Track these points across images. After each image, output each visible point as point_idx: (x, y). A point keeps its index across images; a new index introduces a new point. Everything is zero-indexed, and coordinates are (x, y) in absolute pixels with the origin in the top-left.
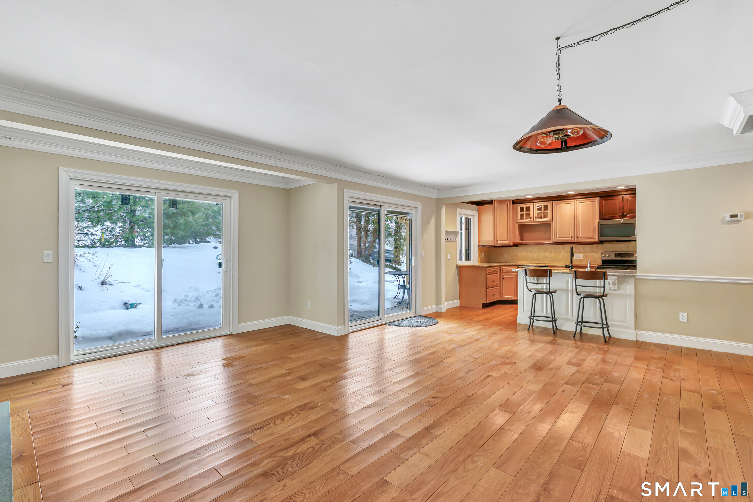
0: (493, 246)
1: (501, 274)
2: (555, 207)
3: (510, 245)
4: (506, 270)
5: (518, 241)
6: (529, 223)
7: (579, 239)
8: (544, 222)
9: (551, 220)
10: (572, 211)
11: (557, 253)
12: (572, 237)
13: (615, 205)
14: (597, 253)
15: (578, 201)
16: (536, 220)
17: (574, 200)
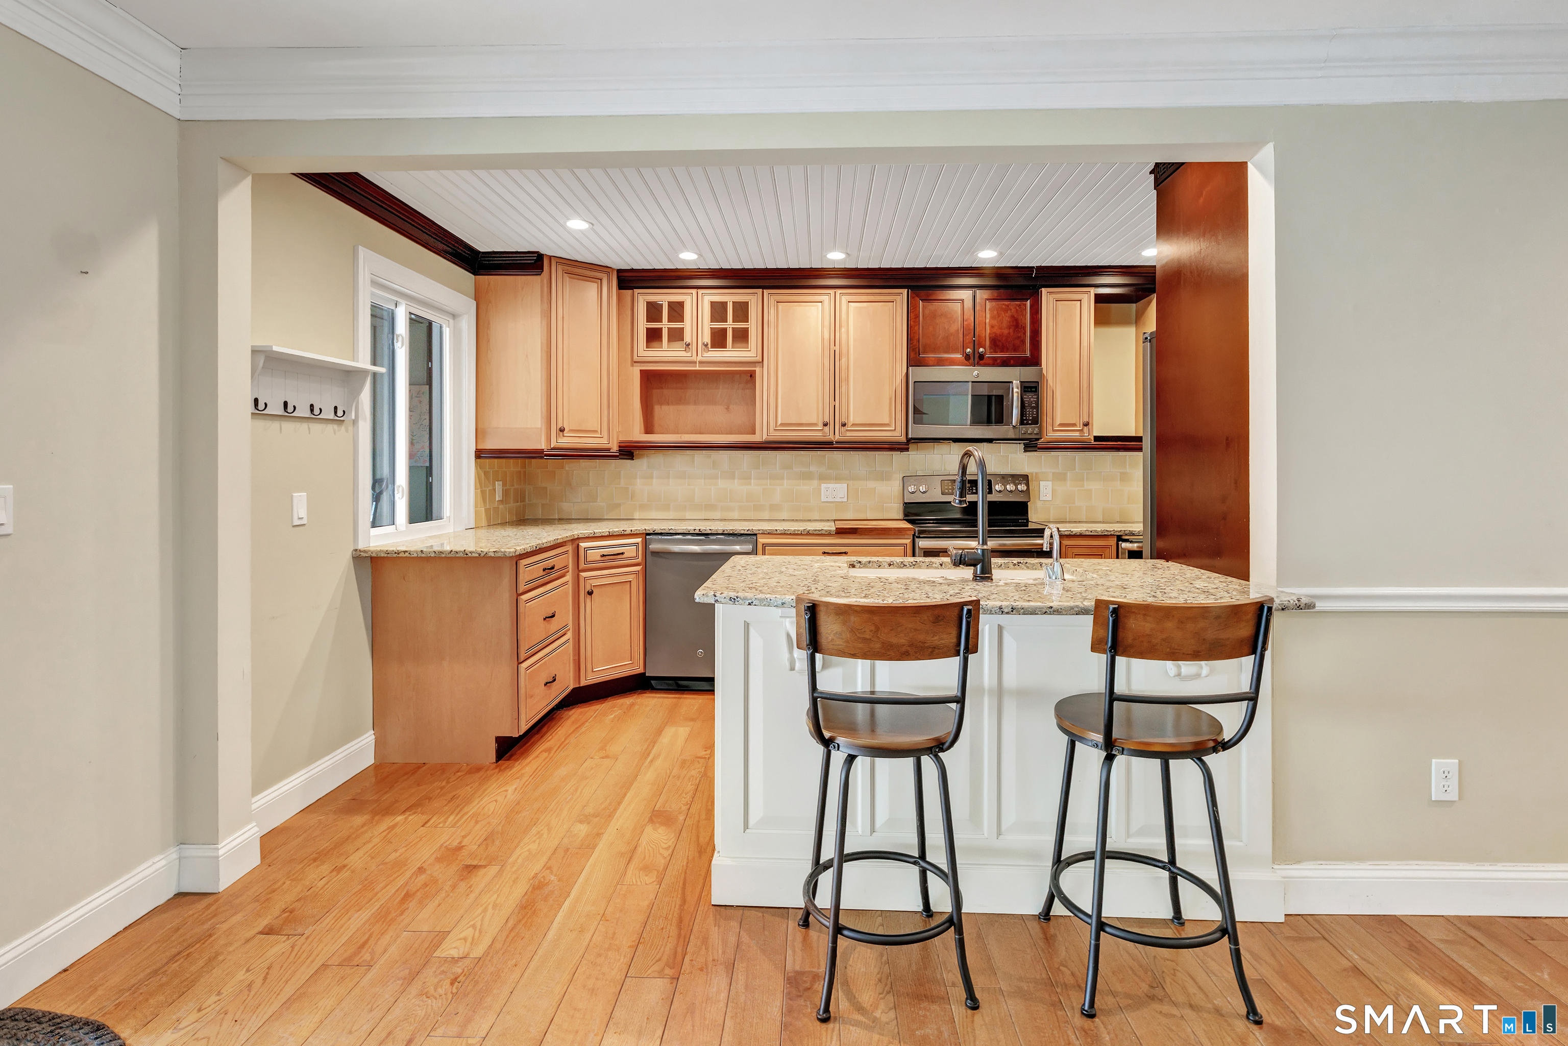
0: (542, 451)
1: (578, 575)
2: (772, 311)
3: (608, 450)
4: (599, 558)
5: (637, 435)
6: (681, 364)
7: (849, 434)
8: (734, 365)
9: (759, 358)
10: (824, 329)
11: (768, 481)
12: (826, 424)
13: (952, 320)
14: (888, 479)
15: (843, 294)
16: (705, 354)
17: (832, 291)
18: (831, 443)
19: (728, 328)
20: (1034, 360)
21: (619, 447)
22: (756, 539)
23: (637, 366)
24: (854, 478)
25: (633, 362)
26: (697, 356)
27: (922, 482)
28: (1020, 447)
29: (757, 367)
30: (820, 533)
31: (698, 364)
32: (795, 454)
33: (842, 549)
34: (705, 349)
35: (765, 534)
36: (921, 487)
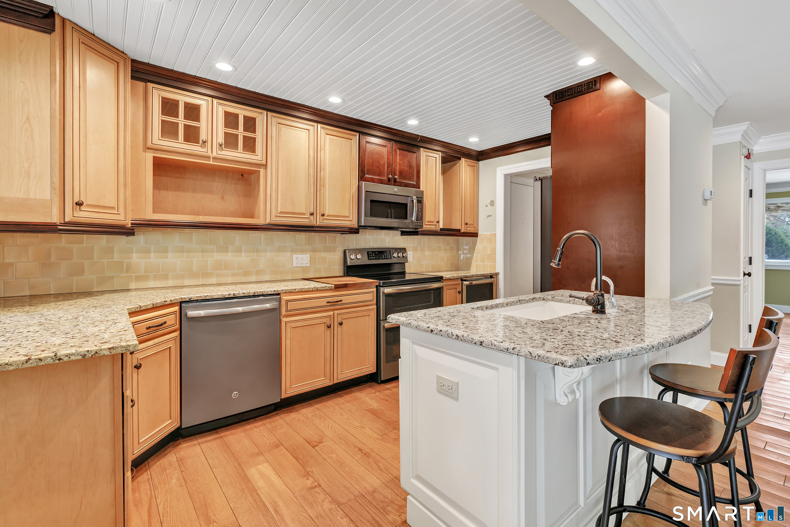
0: (55, 225)
2: (274, 129)
5: (148, 213)
6: (195, 157)
7: (325, 221)
8: (242, 164)
9: (264, 162)
10: (310, 149)
11: (255, 253)
12: (312, 214)
13: (381, 157)
14: (334, 251)
15: (323, 128)
16: (220, 152)
17: (316, 124)
18: (313, 227)
19: (240, 135)
20: (418, 186)
21: (132, 224)
22: (280, 297)
23: (150, 153)
24: (314, 251)
25: (146, 148)
26: (212, 152)
27: (358, 252)
28: (399, 233)
29: (261, 168)
30: (325, 289)
31: (211, 159)
32: (275, 234)
33: (339, 299)
34: (220, 148)
35: (286, 293)
36: (358, 256)
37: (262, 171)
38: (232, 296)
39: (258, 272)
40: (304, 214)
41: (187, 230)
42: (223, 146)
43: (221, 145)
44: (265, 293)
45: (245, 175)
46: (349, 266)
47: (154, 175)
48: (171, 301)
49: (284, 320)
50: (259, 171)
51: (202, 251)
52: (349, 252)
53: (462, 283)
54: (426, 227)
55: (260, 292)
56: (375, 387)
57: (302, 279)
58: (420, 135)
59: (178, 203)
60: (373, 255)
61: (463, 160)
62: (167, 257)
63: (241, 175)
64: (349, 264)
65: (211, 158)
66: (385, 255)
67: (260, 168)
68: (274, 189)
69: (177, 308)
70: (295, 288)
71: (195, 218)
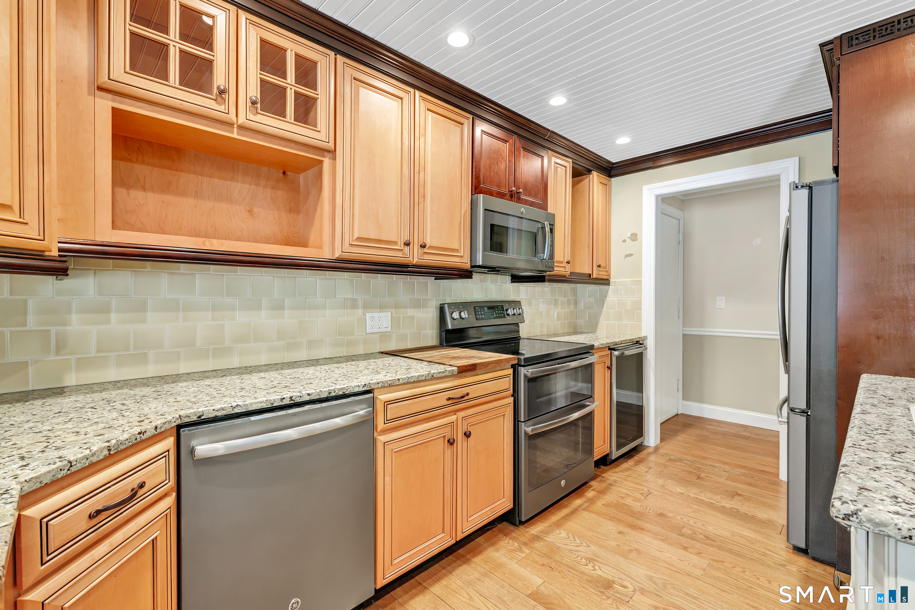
6: (202, 121)
7: (425, 256)
8: (293, 145)
9: (331, 145)
10: (404, 131)
11: (307, 311)
12: (407, 244)
13: (501, 158)
14: (425, 306)
15: (424, 99)
16: (251, 117)
17: (412, 90)
18: (407, 266)
19: (289, 89)
20: (544, 207)
21: (60, 250)
22: (374, 397)
23: (106, 99)
24: (397, 306)
25: (96, 88)
26: (237, 116)
27: (461, 308)
28: (509, 278)
29: (326, 157)
30: (444, 375)
31: (235, 130)
32: (338, 279)
33: (464, 391)
34: (251, 108)
35: (385, 387)
36: (462, 313)
37: (327, 162)
38: (287, 402)
39: (312, 344)
40: (395, 243)
41: (183, 267)
42: (259, 105)
43: (254, 103)
44: (349, 390)
45: (289, 173)
46: (449, 330)
47: (114, 157)
48: (156, 428)
49: (382, 439)
50: (321, 162)
51: (213, 309)
52: (449, 309)
53: (611, 353)
54: (558, 270)
55: (340, 389)
56: (514, 534)
57: (380, 352)
58: (551, 129)
59: (166, 216)
60: (482, 313)
61: (595, 174)
62: (144, 321)
63: (282, 171)
64: (450, 327)
65: (235, 126)
66: (497, 312)
67: (324, 157)
68: (347, 196)
69: (169, 442)
70: (398, 378)
71: (204, 243)
